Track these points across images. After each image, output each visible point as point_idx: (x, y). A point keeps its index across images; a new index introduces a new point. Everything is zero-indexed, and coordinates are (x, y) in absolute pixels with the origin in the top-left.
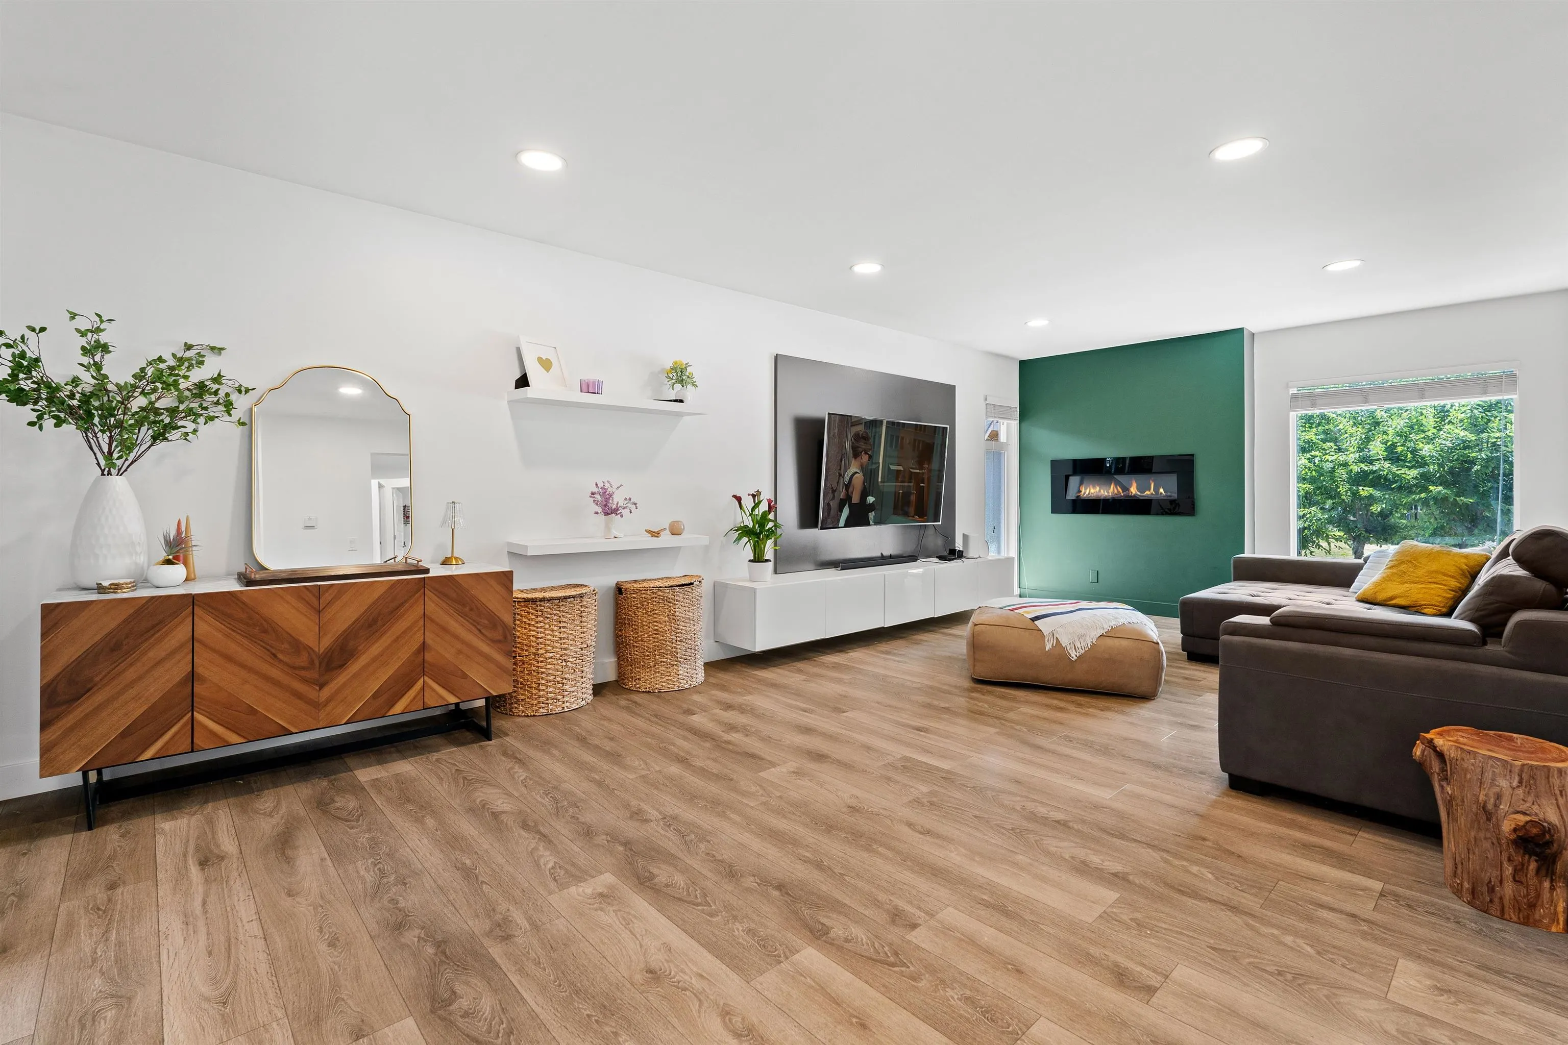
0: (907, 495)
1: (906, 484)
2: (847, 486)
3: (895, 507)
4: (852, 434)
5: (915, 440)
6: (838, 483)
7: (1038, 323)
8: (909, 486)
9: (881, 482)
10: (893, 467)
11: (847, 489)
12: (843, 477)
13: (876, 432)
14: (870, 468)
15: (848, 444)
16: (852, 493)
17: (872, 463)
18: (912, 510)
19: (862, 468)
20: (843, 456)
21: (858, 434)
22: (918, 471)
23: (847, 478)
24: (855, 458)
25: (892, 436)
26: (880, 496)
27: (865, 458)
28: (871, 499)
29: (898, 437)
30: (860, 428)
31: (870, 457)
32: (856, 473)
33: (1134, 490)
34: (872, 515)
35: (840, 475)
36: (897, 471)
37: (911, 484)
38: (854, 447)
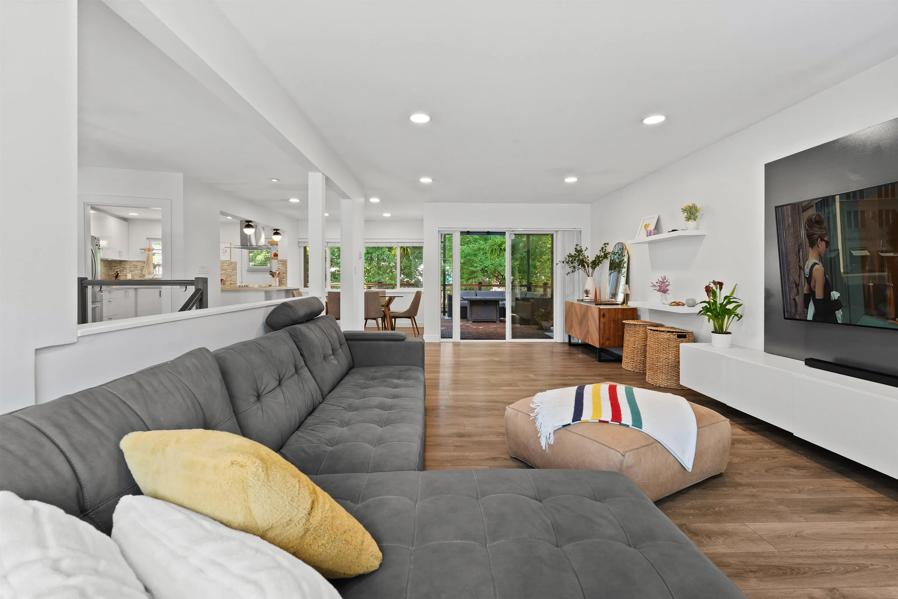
0: (880, 289)
1: (877, 274)
2: (809, 279)
3: (868, 307)
4: (805, 220)
5: (881, 212)
6: (799, 276)
8: (882, 278)
9: (844, 273)
10: (856, 253)
11: (809, 284)
12: (804, 270)
13: (829, 213)
14: (828, 256)
15: (803, 233)
16: (815, 287)
17: (831, 251)
19: (821, 258)
20: (800, 247)
21: (811, 220)
22: (892, 254)
23: (807, 270)
24: (812, 247)
25: (849, 213)
26: (845, 290)
27: (822, 245)
28: (835, 295)
29: (856, 213)
30: (812, 212)
31: (828, 244)
32: (816, 264)
34: (839, 314)
35: (800, 268)
36: (863, 258)
37: (885, 274)
38: (809, 236)
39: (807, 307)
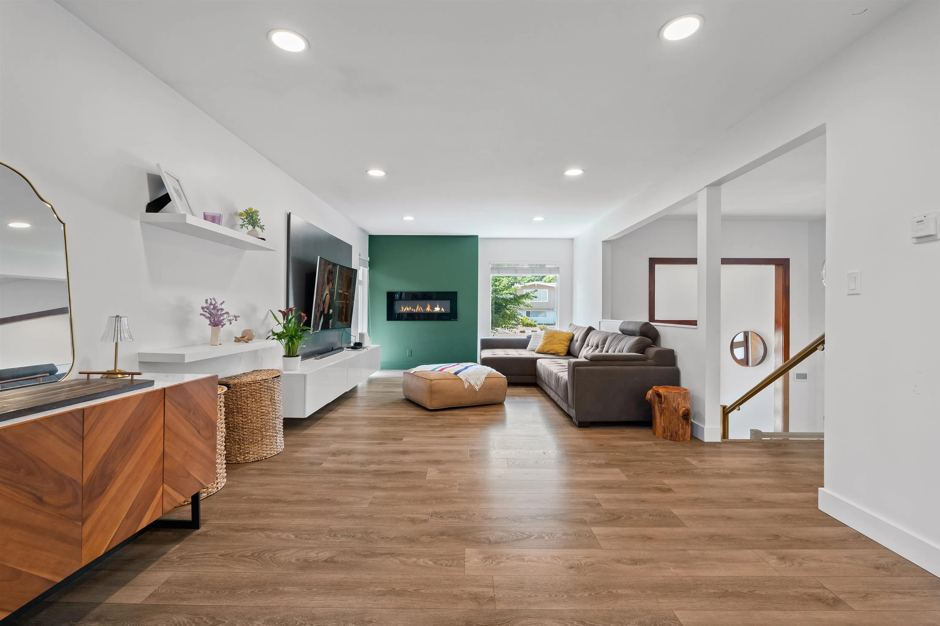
0: (343, 307)
1: (343, 301)
2: (324, 302)
3: (339, 317)
4: (328, 271)
5: (347, 276)
6: (321, 300)
7: (409, 218)
8: (343, 304)
9: (336, 300)
10: (340, 291)
11: (323, 306)
14: (332, 291)
15: (326, 275)
16: (325, 307)
17: (333, 288)
18: (343, 317)
19: (330, 291)
21: (330, 270)
22: (346, 293)
23: (324, 297)
24: (327, 285)
25: (340, 272)
27: (331, 284)
28: (331, 311)
29: (342, 273)
30: (329, 267)
31: (333, 284)
32: (327, 294)
33: (428, 309)
35: (322, 295)
36: (341, 293)
37: (344, 301)
38: (328, 278)
39: (320, 319)
